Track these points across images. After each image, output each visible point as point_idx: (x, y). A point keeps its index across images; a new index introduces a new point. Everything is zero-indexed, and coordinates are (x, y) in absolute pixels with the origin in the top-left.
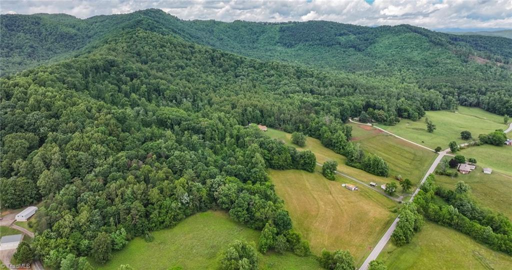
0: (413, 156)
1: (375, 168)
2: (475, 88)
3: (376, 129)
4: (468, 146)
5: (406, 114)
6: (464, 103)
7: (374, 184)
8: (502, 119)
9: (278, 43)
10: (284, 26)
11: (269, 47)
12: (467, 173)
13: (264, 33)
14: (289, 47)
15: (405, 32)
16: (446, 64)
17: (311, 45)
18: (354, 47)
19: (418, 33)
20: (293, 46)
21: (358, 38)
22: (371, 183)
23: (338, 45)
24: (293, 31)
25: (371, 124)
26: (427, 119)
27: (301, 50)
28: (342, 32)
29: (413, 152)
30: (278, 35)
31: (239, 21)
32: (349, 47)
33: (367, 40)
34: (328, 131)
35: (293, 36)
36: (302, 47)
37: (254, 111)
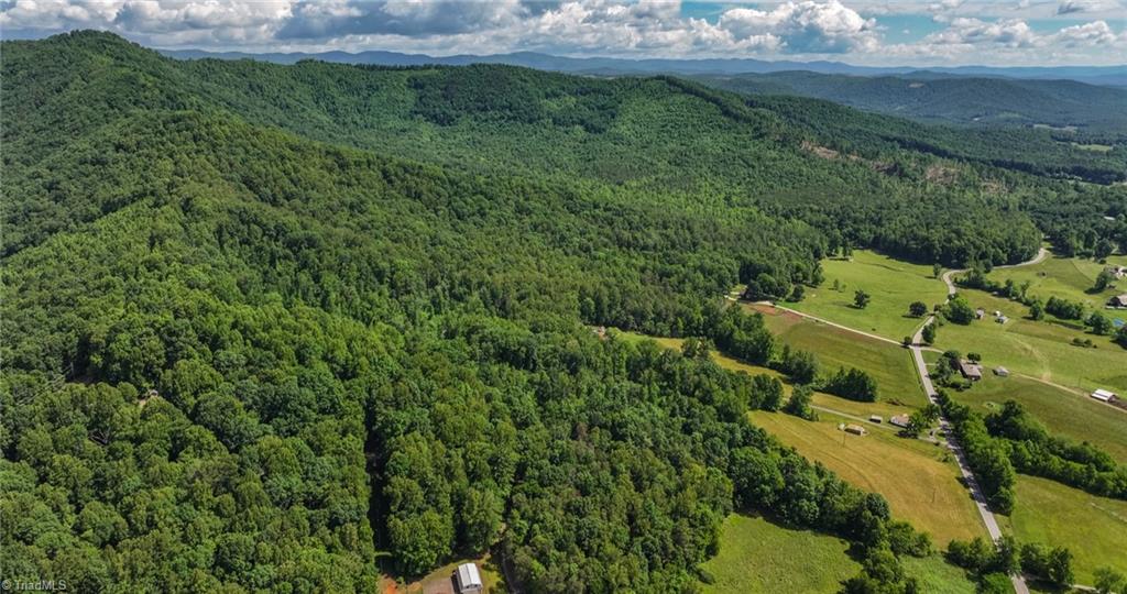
0: (881, 357)
1: (854, 388)
3: (785, 312)
7: (877, 418)
8: (929, 270)
9: (416, 113)
10: (419, 73)
11: (400, 124)
12: (977, 378)
13: (377, 89)
14: (445, 122)
15: (672, 93)
16: (774, 160)
17: (493, 119)
18: (582, 122)
19: (697, 94)
20: (453, 120)
21: (584, 104)
22: (873, 417)
23: (551, 120)
24: (443, 86)
25: (767, 303)
26: (836, 282)
27: (473, 129)
28: (549, 90)
29: (875, 349)
30: (411, 97)
31: (311, 61)
32: (573, 123)
33: (602, 108)
34: (736, 327)
35: (446, 98)
36: (474, 123)
37: (581, 299)
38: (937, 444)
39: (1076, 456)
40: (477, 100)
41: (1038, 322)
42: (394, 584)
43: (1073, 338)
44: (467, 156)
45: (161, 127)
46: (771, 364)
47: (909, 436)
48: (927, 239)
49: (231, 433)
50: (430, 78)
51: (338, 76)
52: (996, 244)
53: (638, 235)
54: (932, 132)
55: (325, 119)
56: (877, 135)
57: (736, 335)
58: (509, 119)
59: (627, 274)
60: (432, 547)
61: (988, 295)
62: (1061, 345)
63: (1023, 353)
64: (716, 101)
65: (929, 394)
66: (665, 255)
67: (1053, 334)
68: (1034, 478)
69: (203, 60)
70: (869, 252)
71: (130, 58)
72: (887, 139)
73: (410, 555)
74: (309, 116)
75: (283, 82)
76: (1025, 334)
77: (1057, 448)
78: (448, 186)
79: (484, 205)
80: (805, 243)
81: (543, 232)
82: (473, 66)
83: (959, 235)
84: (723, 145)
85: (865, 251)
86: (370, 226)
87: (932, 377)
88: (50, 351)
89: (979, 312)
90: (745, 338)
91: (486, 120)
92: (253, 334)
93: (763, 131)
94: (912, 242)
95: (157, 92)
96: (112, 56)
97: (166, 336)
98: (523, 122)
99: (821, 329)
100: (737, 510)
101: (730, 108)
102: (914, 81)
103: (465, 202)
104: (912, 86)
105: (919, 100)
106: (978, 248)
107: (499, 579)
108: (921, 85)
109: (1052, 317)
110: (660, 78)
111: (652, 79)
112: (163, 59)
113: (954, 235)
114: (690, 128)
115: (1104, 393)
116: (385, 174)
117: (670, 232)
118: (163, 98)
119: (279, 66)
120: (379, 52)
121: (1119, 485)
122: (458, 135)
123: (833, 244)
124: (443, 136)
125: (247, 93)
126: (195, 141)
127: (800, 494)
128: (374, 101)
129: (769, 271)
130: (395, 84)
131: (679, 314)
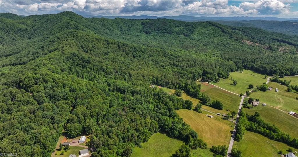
0: (231, 98)
1: (217, 106)
2: (250, 60)
3: (210, 85)
4: (253, 92)
5: (222, 75)
6: (246, 67)
7: (219, 114)
8: (264, 76)
9: (142, 31)
10: (144, 21)
11: (137, 34)
12: (256, 106)
13: (133, 25)
14: (149, 33)
15: (210, 26)
16: (233, 44)
17: (160, 33)
18: (184, 34)
19: (216, 26)
20: (150, 33)
21: (185, 29)
22: (218, 113)
23: (175, 33)
24: (149, 24)
25: (207, 82)
26: (231, 78)
27: (155, 35)
28: (176, 25)
29: (231, 96)
30: (141, 27)
31: (118, 18)
32: (181, 34)
33: (190, 30)
34: (191, 88)
35: (150, 27)
36: (156, 34)
37: (153, 78)
38: (232, 122)
39: (270, 129)
40: (157, 28)
41: (289, 92)
42: (66, 139)
43: (296, 97)
44: (151, 42)
45: (68, 34)
46: (199, 98)
47: (226, 119)
48: (266, 67)
49: (41, 102)
50: (146, 22)
51: (124, 22)
52: (287, 70)
53: (179, 63)
54: (291, 37)
55: (119, 33)
56: (271, 38)
57: (191, 90)
58: (165, 32)
59: (170, 73)
60: (75, 131)
61: (278, 84)
62: (292, 99)
63: (277, 100)
64: (221, 28)
65: (239, 109)
66: (183, 68)
67: (291, 95)
68: (255, 133)
69: (92, 18)
70: (249, 71)
71: (73, 18)
72: (274, 39)
73: (70, 133)
74: (115, 31)
75: (110, 23)
76: (282, 95)
77: (265, 126)
78: (133, 49)
79: (141, 54)
80: (228, 67)
81: (154, 61)
82: (158, 19)
83: (275, 66)
84: (220, 40)
85: (249, 70)
86: (108, 58)
87: (243, 105)
88: (13, 82)
89: (270, 88)
90: (193, 91)
91: (159, 33)
92: (55, 81)
93: (232, 36)
94: (261, 68)
95: (73, 25)
96: (69, 17)
97: (35, 80)
98: (168, 33)
99: (218, 90)
100: (159, 131)
101: (224, 30)
102: (294, 22)
103: (136, 53)
104: (293, 24)
105: (295, 28)
106: (280, 70)
107: (90, 141)
108: (296, 23)
109: (295, 91)
110: (207, 22)
111: (205, 22)
112: (83, 18)
113: (274, 66)
114: (212, 36)
115: (292, 113)
116: (118, 46)
117: (189, 63)
118: (75, 27)
119: (110, 19)
120: (145, 16)
121: (278, 137)
122: (151, 37)
123: (238, 68)
124: (147, 37)
125: (101, 26)
126: (73, 37)
127: (174, 129)
128: (132, 28)
129: (211, 74)
130: (138, 24)
131: (178, 84)
